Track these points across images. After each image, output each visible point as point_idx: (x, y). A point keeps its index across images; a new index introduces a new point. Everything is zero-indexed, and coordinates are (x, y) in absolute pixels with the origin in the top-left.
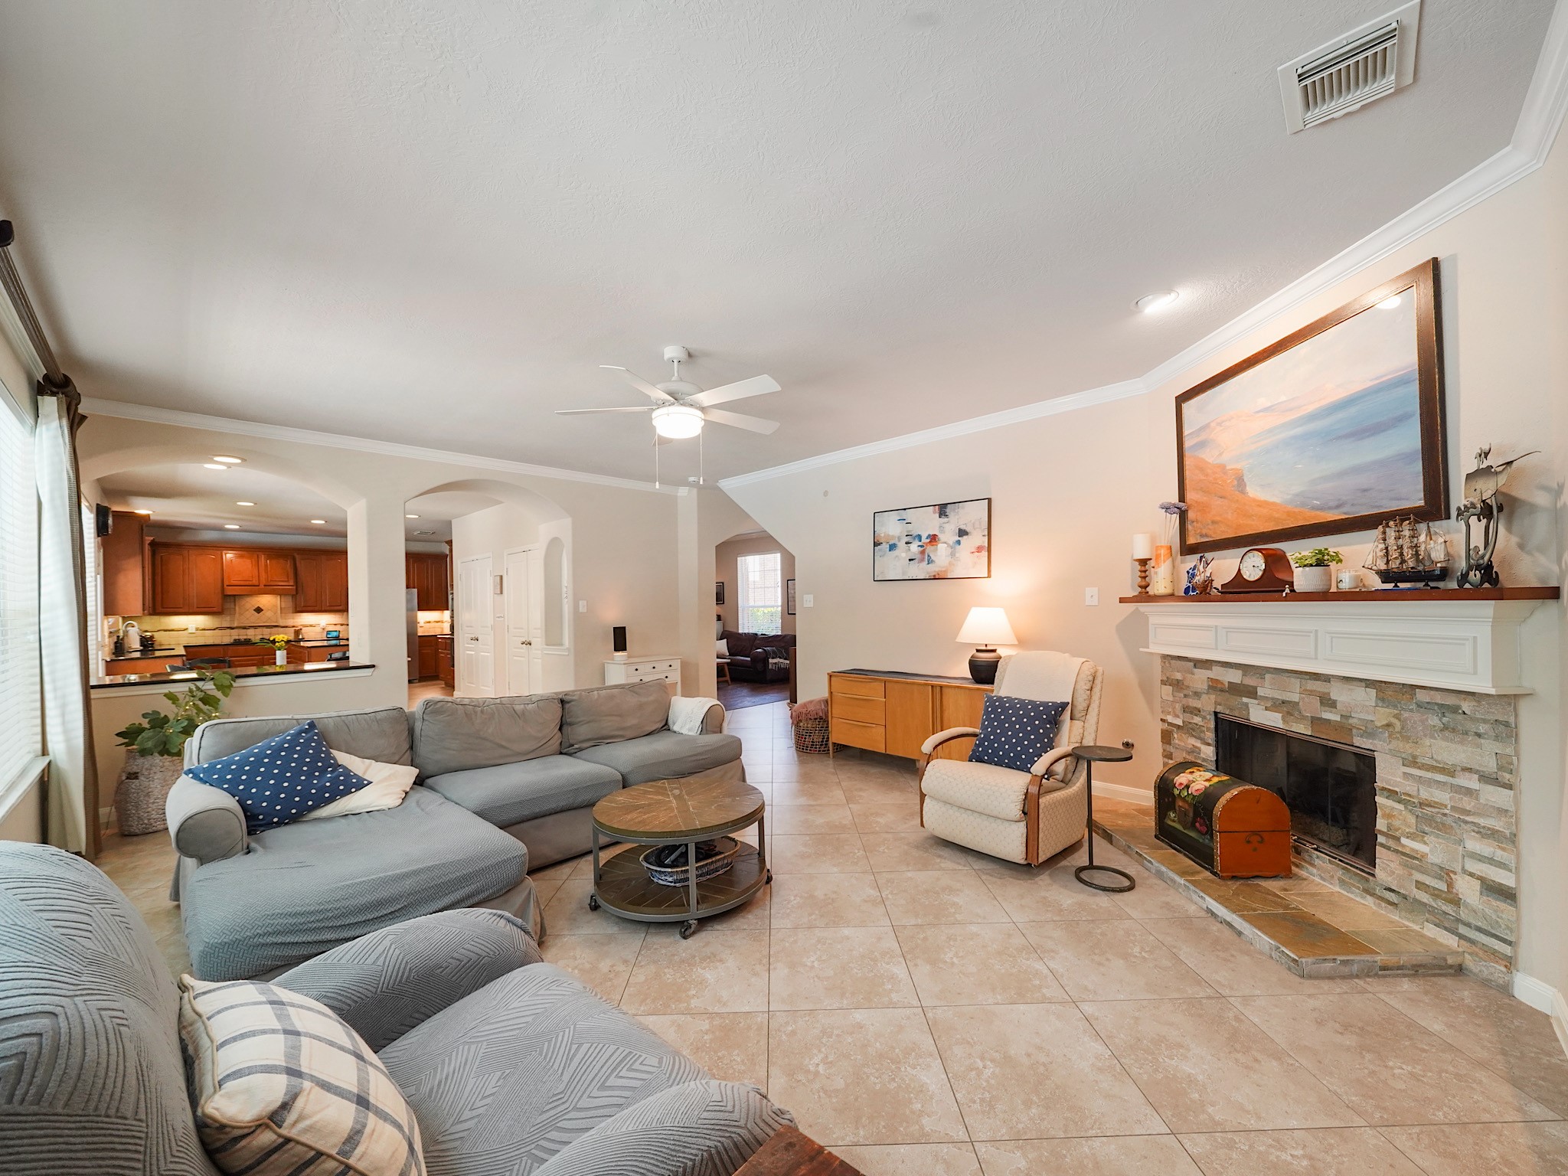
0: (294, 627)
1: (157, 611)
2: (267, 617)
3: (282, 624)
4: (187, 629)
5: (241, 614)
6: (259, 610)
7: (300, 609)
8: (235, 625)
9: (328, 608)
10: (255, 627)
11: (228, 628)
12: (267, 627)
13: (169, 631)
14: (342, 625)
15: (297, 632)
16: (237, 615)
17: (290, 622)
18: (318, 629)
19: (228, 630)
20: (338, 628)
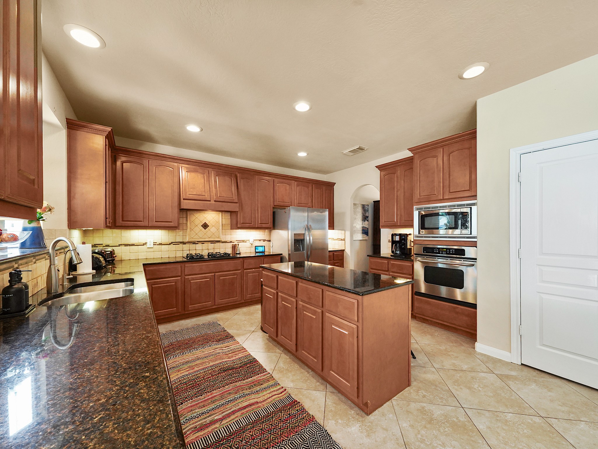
0: (231, 242)
1: (117, 225)
2: (211, 233)
3: (223, 240)
4: (146, 244)
5: (191, 230)
6: (205, 226)
7: (236, 226)
8: (187, 240)
9: (260, 225)
10: (203, 242)
11: (181, 243)
12: (212, 242)
13: (130, 245)
14: (264, 240)
15: (234, 247)
16: (188, 230)
17: (228, 238)
18: (248, 244)
19: (181, 245)
20: (262, 243)
